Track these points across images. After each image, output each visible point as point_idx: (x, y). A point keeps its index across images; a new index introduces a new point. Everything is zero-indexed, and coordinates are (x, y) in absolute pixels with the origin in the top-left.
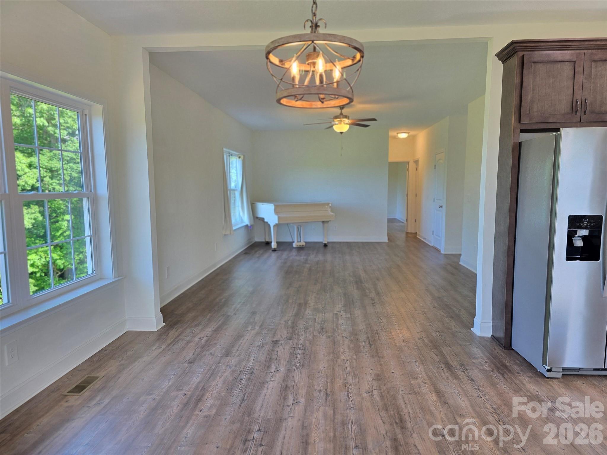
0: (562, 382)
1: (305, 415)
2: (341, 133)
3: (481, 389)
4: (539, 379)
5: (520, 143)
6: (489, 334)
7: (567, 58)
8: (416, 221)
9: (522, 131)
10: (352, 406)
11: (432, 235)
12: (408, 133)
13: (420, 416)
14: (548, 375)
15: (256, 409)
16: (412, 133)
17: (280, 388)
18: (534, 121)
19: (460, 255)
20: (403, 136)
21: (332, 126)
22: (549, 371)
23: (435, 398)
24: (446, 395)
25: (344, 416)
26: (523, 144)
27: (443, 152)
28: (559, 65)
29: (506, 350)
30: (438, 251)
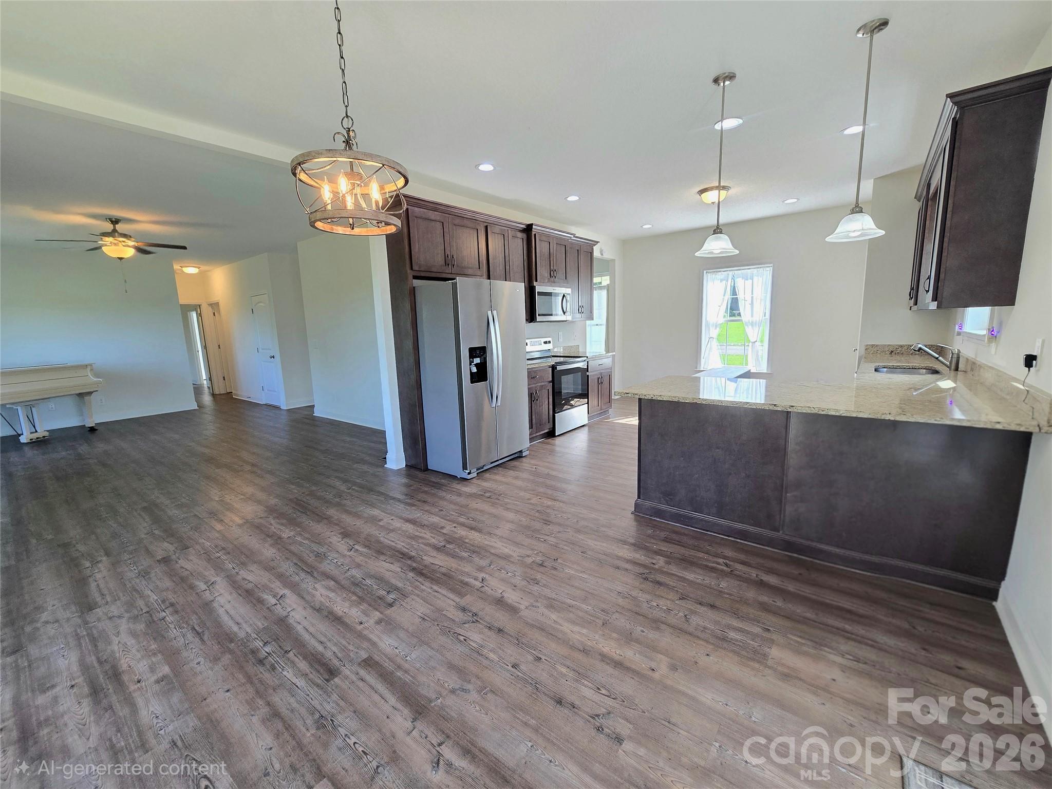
0: (479, 479)
1: (306, 601)
2: (121, 259)
3: (437, 504)
4: (465, 483)
5: (414, 287)
6: (403, 465)
7: (438, 218)
8: (224, 379)
9: (415, 277)
10: (347, 568)
11: (262, 391)
12: (199, 268)
13: (414, 543)
14: (469, 477)
15: (234, 631)
16: (204, 268)
17: (239, 597)
18: (422, 269)
19: (314, 405)
20: (191, 270)
21: (99, 248)
22: (469, 473)
23: (412, 526)
24: (417, 520)
25: (349, 579)
26: (416, 288)
27: (265, 294)
28: (433, 223)
29: (426, 472)
30: (277, 408)
